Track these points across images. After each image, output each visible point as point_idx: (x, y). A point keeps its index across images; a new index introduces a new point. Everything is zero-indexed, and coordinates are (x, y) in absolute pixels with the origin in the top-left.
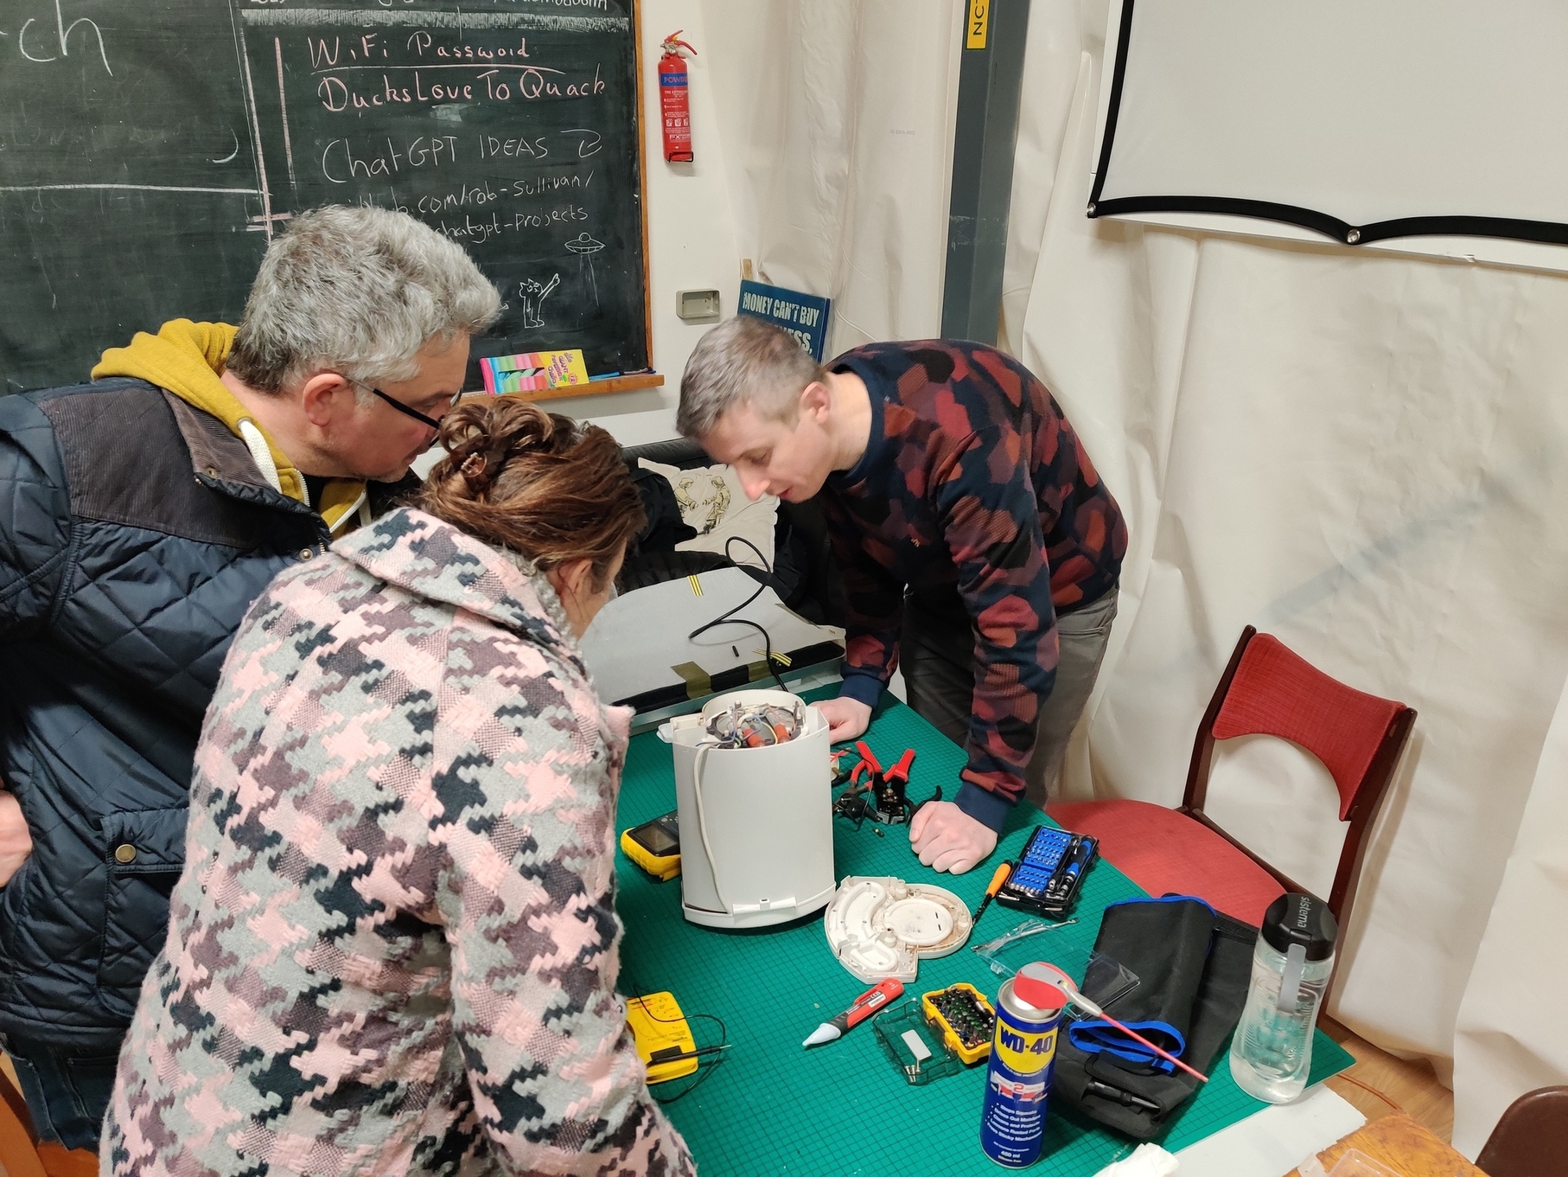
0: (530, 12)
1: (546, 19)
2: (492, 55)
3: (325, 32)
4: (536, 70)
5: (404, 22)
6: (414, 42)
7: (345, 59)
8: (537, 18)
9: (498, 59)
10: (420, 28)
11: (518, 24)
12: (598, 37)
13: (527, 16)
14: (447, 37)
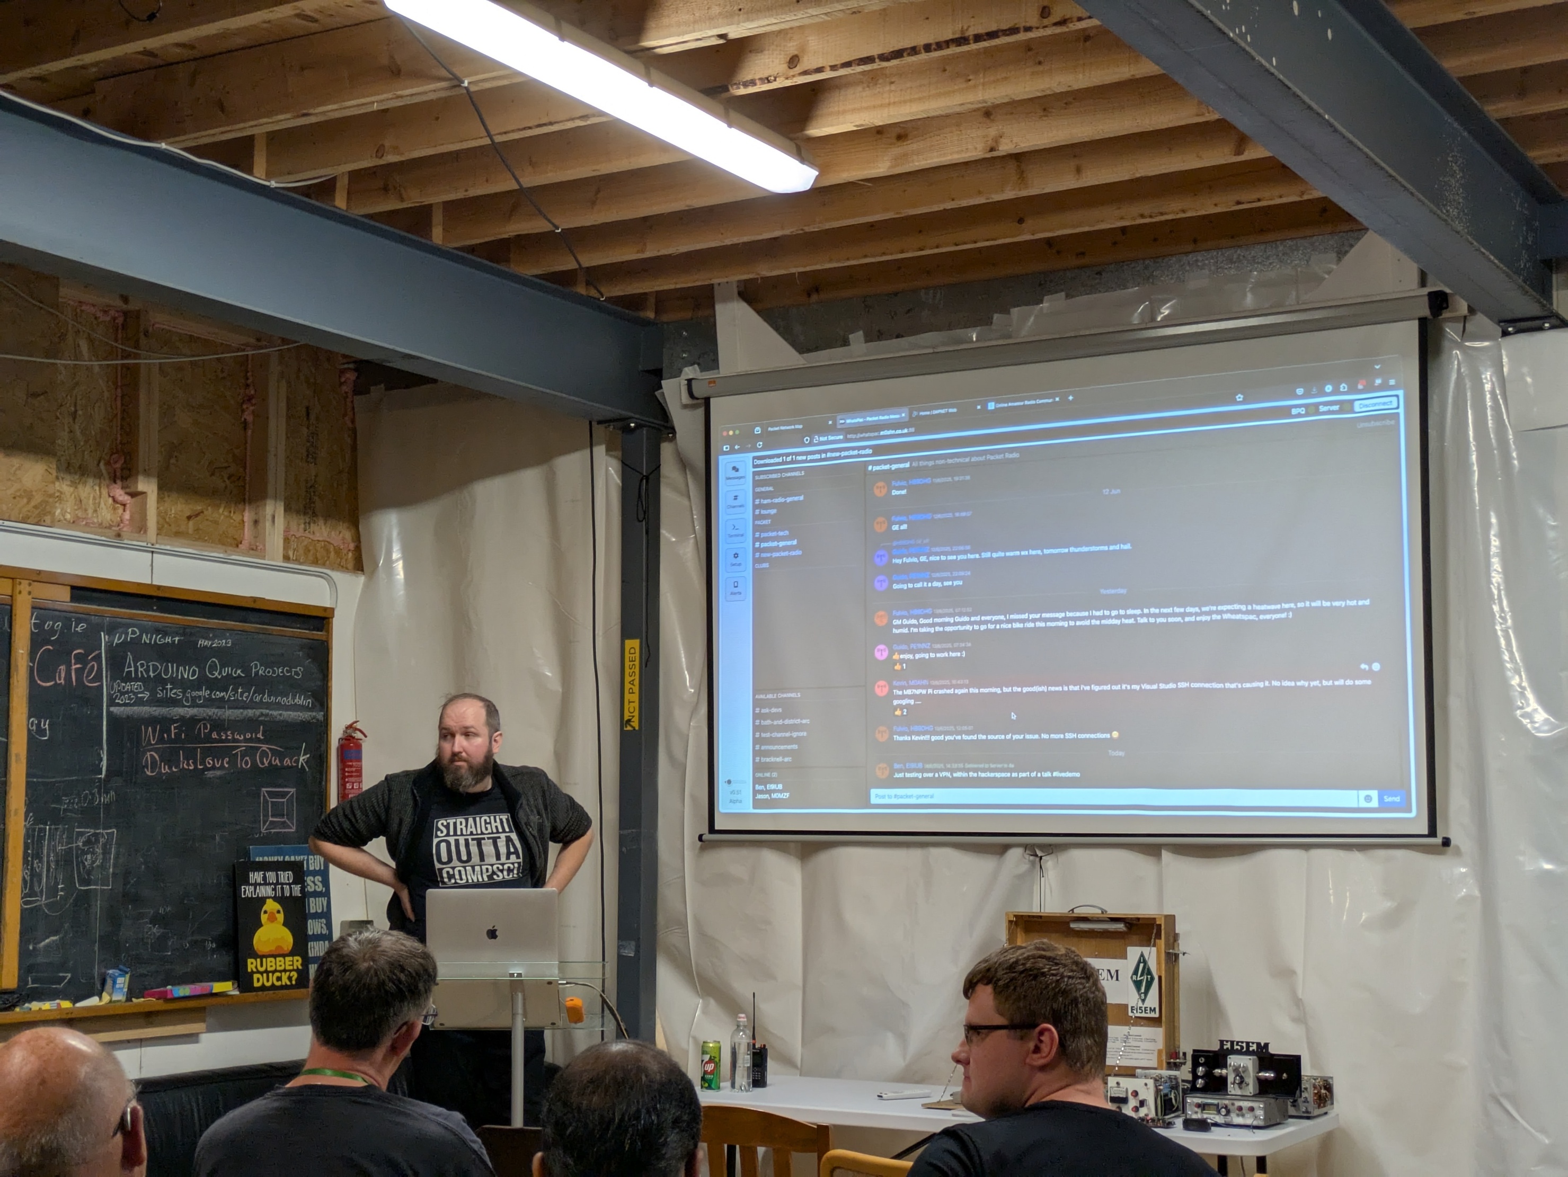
0: (266, 709)
1: (275, 713)
2: (242, 737)
3: (152, 721)
4: (268, 748)
5: (196, 716)
6: (200, 728)
7: (161, 740)
8: (271, 712)
9: (246, 740)
10: (204, 719)
11: (259, 716)
12: (304, 726)
13: (265, 711)
14: (218, 725)
